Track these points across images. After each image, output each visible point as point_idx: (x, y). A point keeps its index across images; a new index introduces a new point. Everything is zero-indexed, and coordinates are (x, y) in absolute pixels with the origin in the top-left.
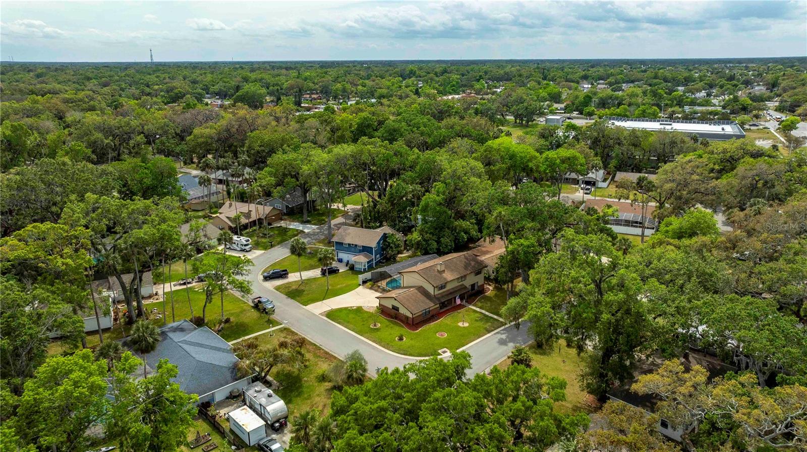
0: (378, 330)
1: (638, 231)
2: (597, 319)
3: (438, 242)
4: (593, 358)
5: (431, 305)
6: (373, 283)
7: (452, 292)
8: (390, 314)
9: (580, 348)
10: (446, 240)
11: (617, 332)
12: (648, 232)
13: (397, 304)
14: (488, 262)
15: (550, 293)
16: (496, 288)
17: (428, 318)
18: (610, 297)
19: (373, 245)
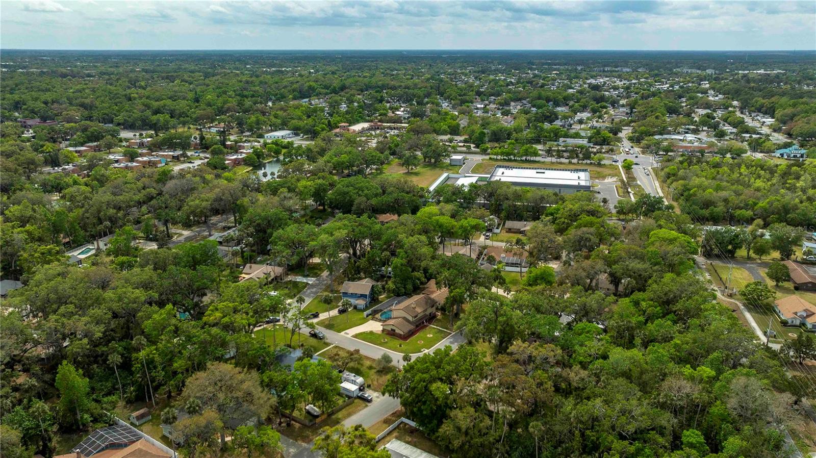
0: (387, 342)
1: (518, 269)
2: (496, 328)
3: (405, 288)
4: (496, 346)
5: (412, 327)
6: (373, 316)
7: (421, 318)
8: (392, 333)
9: (490, 342)
10: (410, 286)
11: (504, 333)
12: (524, 270)
13: (394, 328)
14: (437, 299)
15: (476, 318)
16: (442, 314)
17: (411, 334)
18: (500, 319)
19: (368, 293)
